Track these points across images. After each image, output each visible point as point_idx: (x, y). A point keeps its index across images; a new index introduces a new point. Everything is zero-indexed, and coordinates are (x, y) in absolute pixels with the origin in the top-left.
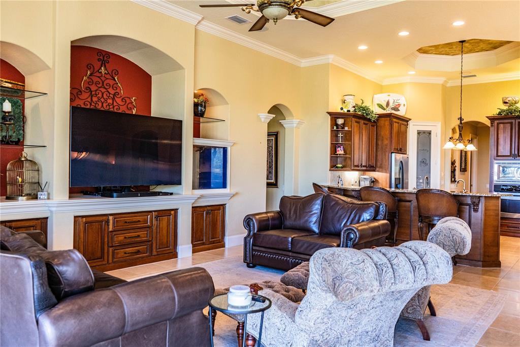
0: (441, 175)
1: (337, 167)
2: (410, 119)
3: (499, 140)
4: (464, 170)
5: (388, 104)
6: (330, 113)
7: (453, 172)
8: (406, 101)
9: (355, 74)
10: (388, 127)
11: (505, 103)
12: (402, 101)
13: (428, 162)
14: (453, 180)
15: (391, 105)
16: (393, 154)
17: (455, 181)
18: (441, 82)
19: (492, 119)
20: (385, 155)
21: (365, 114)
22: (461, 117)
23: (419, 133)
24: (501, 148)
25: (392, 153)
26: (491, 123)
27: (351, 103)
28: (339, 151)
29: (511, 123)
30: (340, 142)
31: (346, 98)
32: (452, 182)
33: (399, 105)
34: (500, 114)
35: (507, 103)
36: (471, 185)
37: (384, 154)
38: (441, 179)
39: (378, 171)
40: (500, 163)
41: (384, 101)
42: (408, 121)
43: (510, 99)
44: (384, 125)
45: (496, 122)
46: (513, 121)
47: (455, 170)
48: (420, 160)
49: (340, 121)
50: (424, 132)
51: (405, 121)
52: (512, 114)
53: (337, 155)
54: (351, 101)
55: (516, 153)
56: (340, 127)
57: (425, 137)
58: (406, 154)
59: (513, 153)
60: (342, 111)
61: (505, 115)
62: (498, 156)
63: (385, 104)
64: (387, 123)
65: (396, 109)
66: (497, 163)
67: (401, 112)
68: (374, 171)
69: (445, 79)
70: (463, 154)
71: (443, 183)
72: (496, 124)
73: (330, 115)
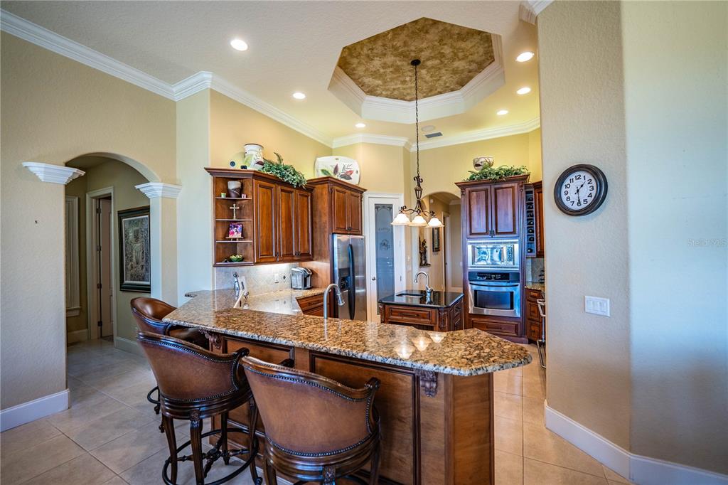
0: (406, 259)
1: (231, 261)
2: (365, 190)
3: (472, 213)
4: (436, 250)
5: (336, 170)
6: (210, 171)
7: (423, 253)
8: (360, 167)
9: (275, 121)
10: (326, 197)
11: (477, 165)
12: (355, 167)
13: (390, 244)
14: (424, 262)
15: (340, 171)
16: (336, 237)
17: (427, 265)
18: (403, 144)
19: (462, 186)
20: (324, 236)
21: (278, 175)
22: (419, 177)
23: (377, 207)
24: (474, 223)
25: (333, 234)
26: (462, 192)
27: (254, 156)
28: (233, 233)
29: (486, 191)
30: (234, 219)
31: (248, 148)
32: (421, 265)
33: (351, 172)
34: (472, 178)
35: (479, 165)
36: (445, 264)
37: (322, 236)
38: (407, 264)
39: (316, 260)
40: (475, 243)
41: (332, 166)
42: (363, 192)
43: (483, 160)
44: (322, 194)
45: (468, 189)
46: (488, 187)
47: (425, 251)
48: (380, 241)
49: (233, 185)
50: (384, 206)
51: (359, 191)
52: (486, 177)
53: (230, 239)
54: (254, 153)
55: (494, 229)
56: (233, 195)
57: (384, 211)
58: (361, 235)
59: (490, 229)
60: (232, 168)
61: (479, 180)
62: (471, 234)
63: (333, 170)
64: (325, 192)
65: (347, 176)
66: (471, 243)
67: (354, 181)
68: (312, 260)
69: (407, 141)
70: (435, 231)
71: (410, 269)
72: (467, 192)
73: (211, 174)
